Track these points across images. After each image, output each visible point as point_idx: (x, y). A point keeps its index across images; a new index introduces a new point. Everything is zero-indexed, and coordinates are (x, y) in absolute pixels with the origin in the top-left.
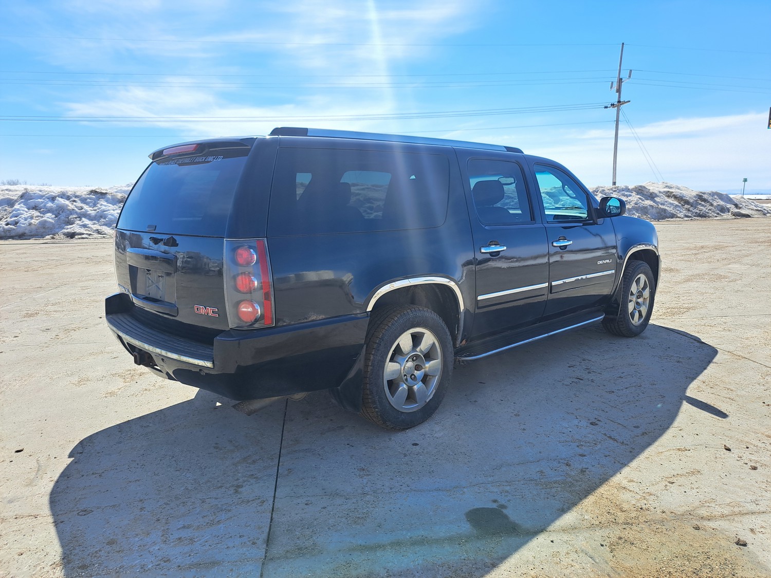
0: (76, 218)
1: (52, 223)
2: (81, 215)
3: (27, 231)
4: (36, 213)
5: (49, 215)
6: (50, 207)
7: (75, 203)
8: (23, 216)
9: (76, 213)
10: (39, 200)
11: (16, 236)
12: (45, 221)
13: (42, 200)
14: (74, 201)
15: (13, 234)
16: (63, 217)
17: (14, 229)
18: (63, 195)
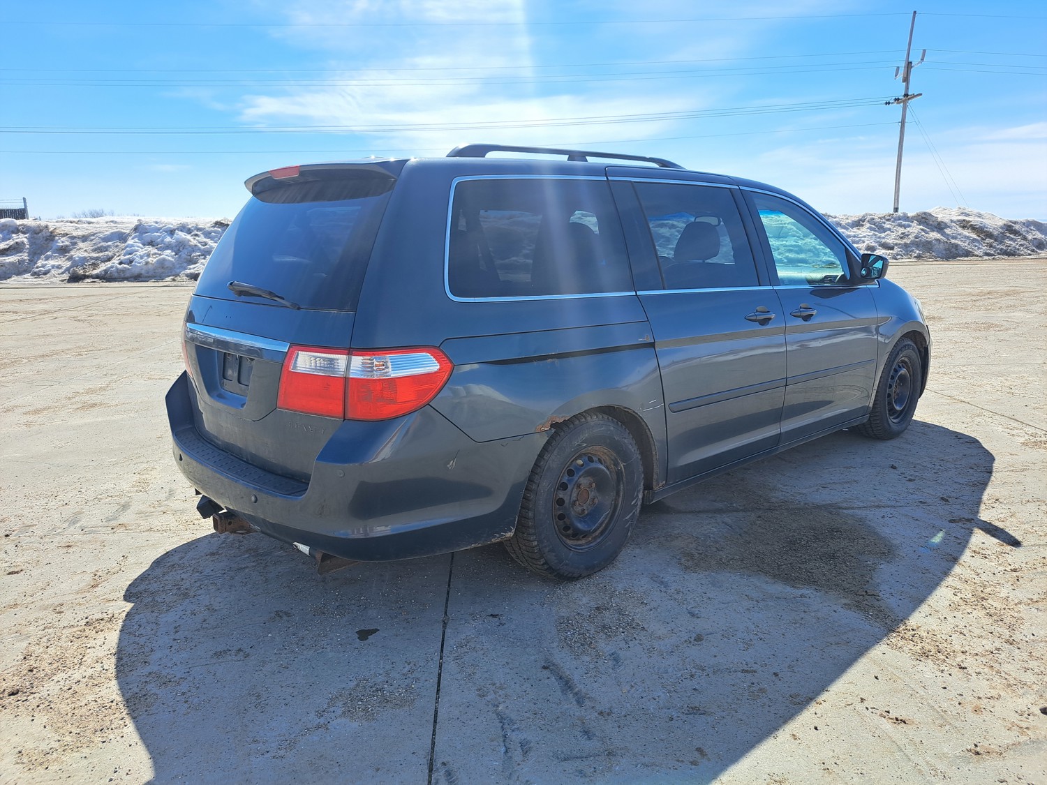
0: (199, 256)
1: (172, 261)
2: (205, 252)
3: (143, 272)
4: (152, 250)
5: (168, 252)
6: (168, 242)
7: (197, 238)
8: (138, 253)
9: (199, 249)
10: (156, 234)
11: (131, 277)
12: (164, 260)
13: (159, 234)
14: (196, 235)
15: (127, 275)
16: (184, 254)
17: (129, 269)
18: (183, 228)
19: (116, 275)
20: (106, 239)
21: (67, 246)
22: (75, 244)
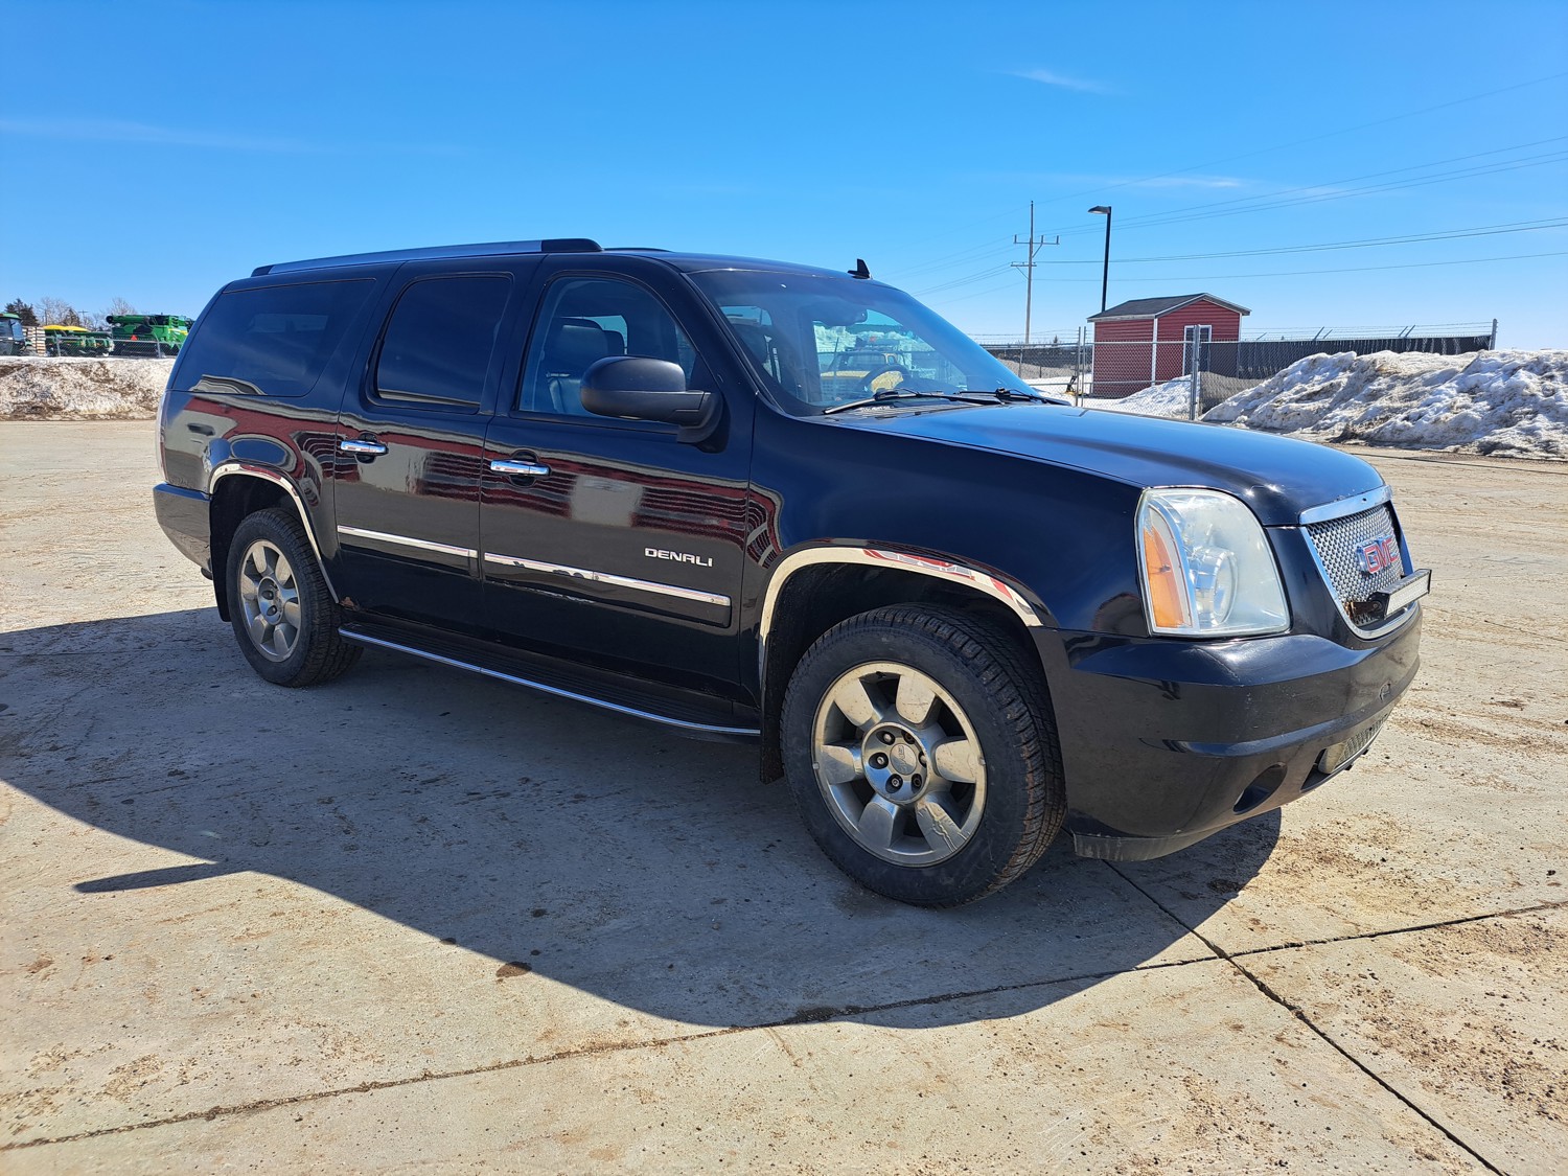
0: (1528, 413)
1: (1475, 420)
2: (1542, 407)
3: (1426, 435)
4: (1463, 399)
7: (1547, 383)
8: (1438, 405)
9: (1535, 403)
10: (1488, 374)
12: (1466, 417)
13: (1492, 375)
14: (1552, 378)
15: (1401, 437)
16: (1501, 411)
17: (1409, 428)
18: (1539, 365)
19: (1388, 435)
20: (1427, 383)
21: (1380, 390)
22: (1391, 387)
